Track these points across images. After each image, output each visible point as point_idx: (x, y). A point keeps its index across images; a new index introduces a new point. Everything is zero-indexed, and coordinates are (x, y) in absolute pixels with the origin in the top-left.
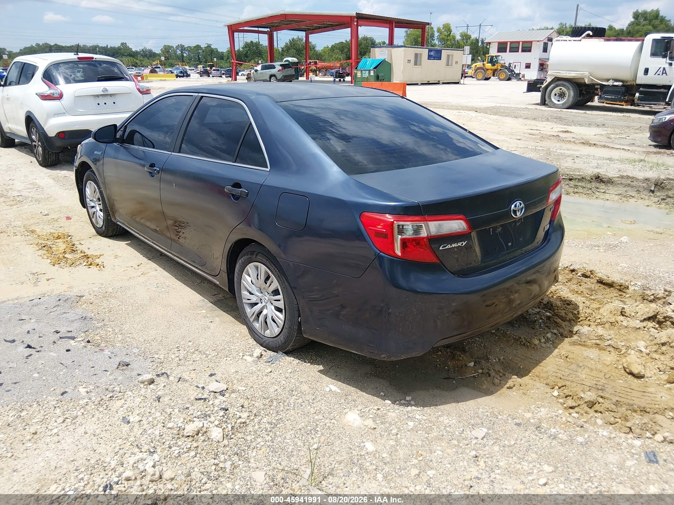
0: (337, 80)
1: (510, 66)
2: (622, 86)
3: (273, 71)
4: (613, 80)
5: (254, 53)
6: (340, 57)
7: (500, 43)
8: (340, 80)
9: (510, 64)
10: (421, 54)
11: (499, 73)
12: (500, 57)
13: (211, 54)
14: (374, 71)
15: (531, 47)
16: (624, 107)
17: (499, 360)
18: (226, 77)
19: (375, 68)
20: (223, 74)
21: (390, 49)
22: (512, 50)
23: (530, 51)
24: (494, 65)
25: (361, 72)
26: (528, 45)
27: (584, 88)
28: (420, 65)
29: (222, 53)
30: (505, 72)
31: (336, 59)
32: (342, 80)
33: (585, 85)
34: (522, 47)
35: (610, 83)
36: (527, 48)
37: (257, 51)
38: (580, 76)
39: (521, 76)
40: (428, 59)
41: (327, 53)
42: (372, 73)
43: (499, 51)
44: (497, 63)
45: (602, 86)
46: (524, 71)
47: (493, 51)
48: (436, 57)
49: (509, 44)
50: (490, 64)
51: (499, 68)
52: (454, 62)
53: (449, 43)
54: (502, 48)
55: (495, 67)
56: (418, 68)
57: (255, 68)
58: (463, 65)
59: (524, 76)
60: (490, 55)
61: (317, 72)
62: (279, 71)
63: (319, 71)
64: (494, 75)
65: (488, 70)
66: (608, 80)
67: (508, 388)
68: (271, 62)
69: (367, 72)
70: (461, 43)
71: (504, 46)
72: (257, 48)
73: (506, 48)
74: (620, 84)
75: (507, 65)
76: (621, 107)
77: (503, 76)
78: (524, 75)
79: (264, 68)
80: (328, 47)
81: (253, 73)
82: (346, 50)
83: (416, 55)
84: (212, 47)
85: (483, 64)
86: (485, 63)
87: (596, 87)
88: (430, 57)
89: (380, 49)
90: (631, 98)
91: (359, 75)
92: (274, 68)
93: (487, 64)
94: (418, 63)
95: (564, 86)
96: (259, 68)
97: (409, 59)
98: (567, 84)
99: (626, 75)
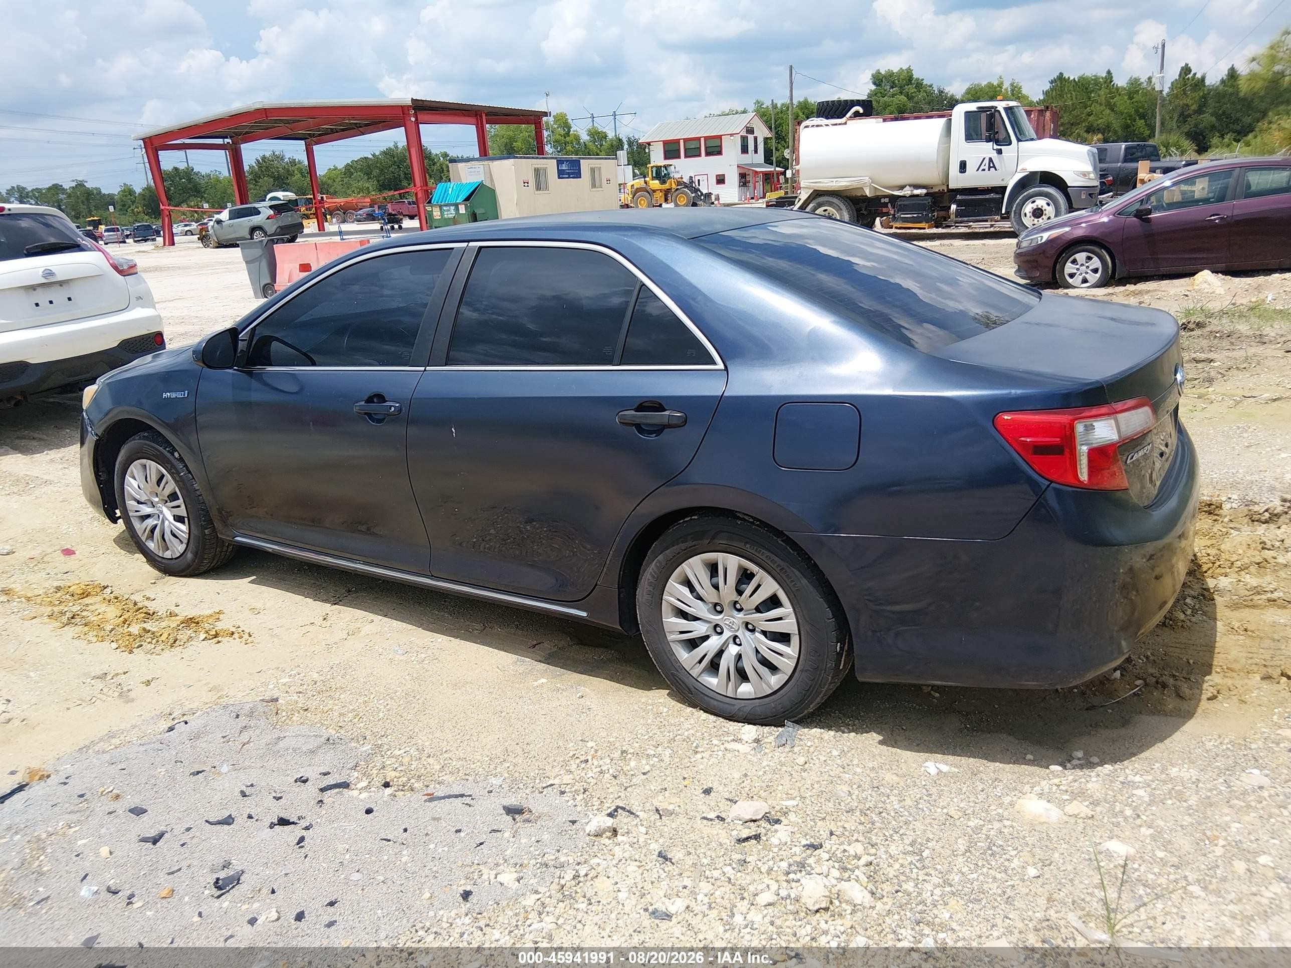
0: (389, 227)
1: (692, 182)
2: (926, 194)
3: (255, 220)
4: (910, 186)
5: (184, 190)
6: (367, 185)
7: (665, 143)
8: (393, 228)
9: (691, 177)
10: (545, 170)
11: (675, 194)
12: (672, 167)
13: (88, 199)
14: (466, 205)
15: (721, 146)
16: (928, 231)
17: (1147, 658)
18: (135, 241)
19: (467, 199)
20: (127, 236)
21: (486, 163)
22: (688, 154)
23: (720, 153)
24: (664, 182)
25: (441, 209)
26: (716, 143)
27: (863, 206)
28: (547, 189)
29: (111, 196)
30: (686, 194)
31: (361, 190)
32: (396, 226)
33: (865, 199)
34: (706, 148)
35: (907, 192)
36: (714, 148)
37: (189, 186)
38: (855, 185)
39: (713, 197)
40: (559, 178)
41: (339, 179)
42: (462, 210)
43: (666, 158)
44: (670, 178)
45: (893, 199)
46: (716, 190)
47: (657, 158)
48: (572, 173)
49: (682, 142)
50: (657, 182)
51: (674, 186)
52: (604, 181)
53: (569, 148)
54: (671, 150)
55: (667, 186)
56: (542, 196)
57: (216, 216)
58: (620, 185)
59: (718, 198)
60: (652, 165)
61: (328, 217)
62: (268, 218)
63: (331, 215)
64: (666, 200)
65: (654, 191)
66: (902, 188)
67: (1209, 699)
68: (242, 203)
69: (452, 208)
70: (591, 146)
71: (674, 147)
72: (190, 180)
73: (679, 150)
74: (924, 191)
75: (686, 180)
76: (922, 231)
77: (683, 200)
78: (718, 196)
79: (234, 215)
80: (336, 169)
81: (213, 227)
82: (376, 172)
83: (537, 172)
84: (87, 185)
85: (646, 182)
86: (647, 179)
87: (883, 200)
88: (561, 174)
89: (468, 164)
90: (942, 213)
91: (436, 214)
92: (259, 213)
93: (651, 182)
94: (543, 185)
95: (831, 204)
96: (224, 215)
97: (526, 179)
98: (835, 200)
99: (932, 176)
